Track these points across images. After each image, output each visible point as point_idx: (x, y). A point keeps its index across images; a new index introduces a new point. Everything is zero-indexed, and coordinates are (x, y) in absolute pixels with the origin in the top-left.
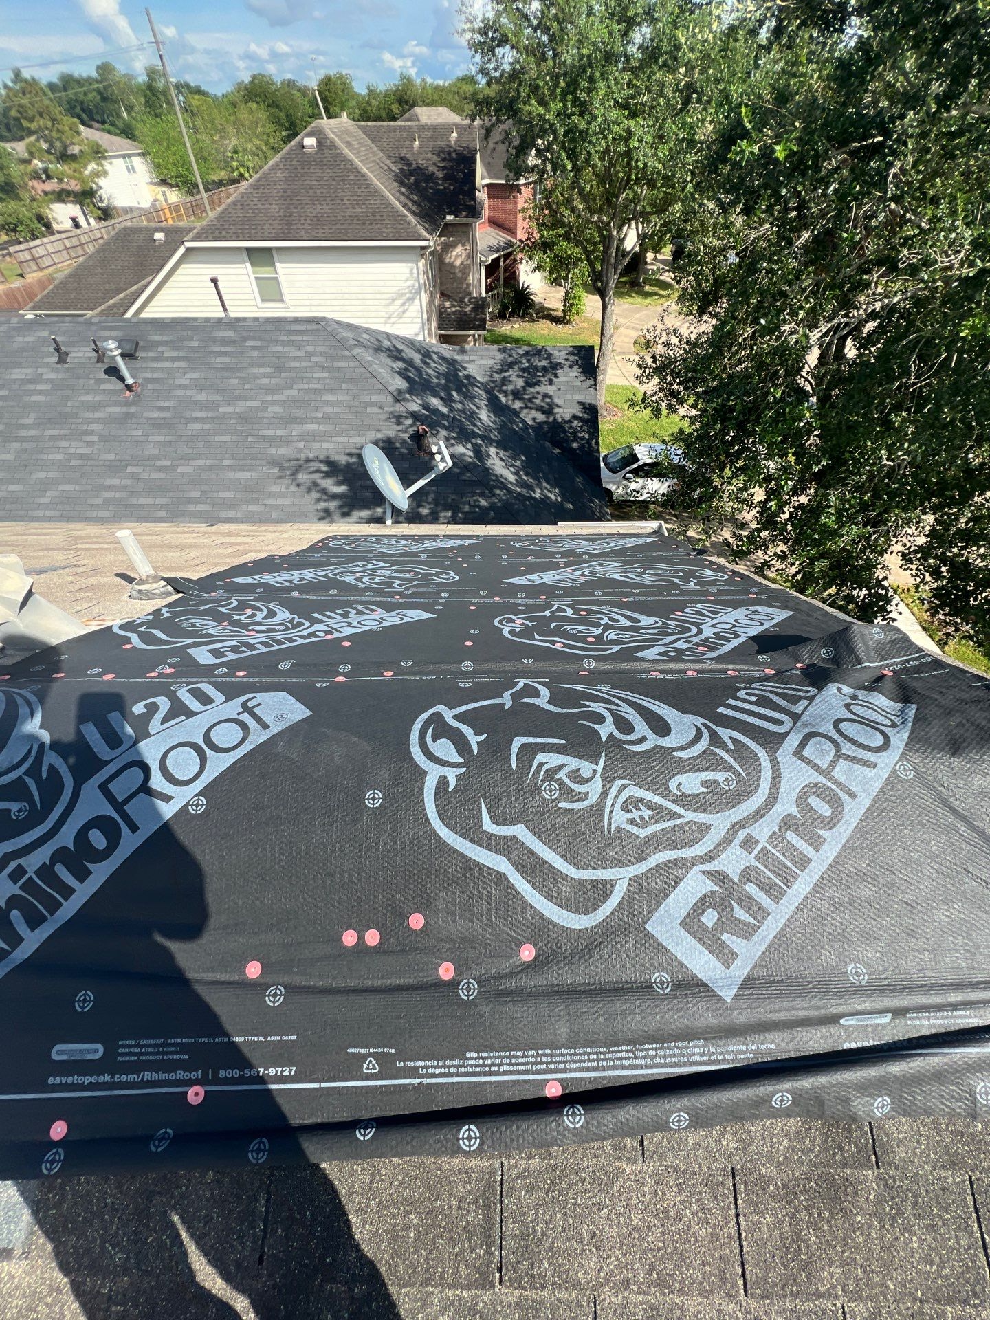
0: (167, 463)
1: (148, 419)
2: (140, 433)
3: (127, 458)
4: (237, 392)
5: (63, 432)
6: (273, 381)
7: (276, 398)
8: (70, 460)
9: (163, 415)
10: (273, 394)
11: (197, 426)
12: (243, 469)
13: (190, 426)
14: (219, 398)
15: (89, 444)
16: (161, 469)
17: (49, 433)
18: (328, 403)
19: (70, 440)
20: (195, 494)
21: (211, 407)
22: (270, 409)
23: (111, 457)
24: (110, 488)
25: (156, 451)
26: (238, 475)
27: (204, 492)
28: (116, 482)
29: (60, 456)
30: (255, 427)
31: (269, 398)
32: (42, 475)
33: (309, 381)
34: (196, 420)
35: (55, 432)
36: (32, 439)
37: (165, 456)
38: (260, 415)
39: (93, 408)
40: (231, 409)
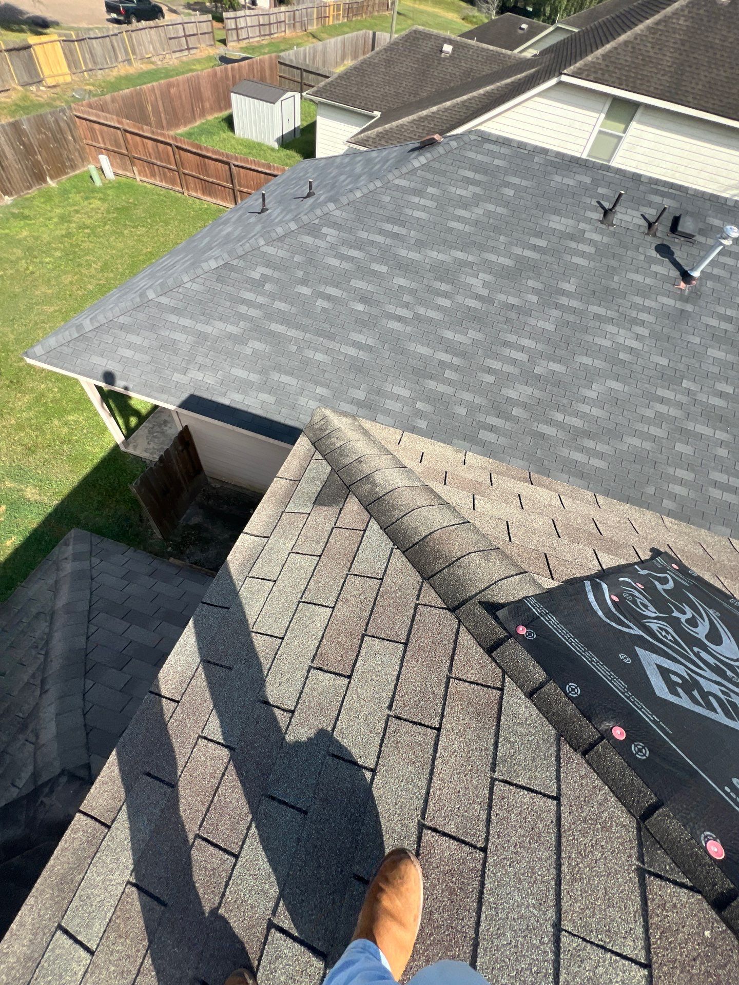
0: (727, 389)
1: (708, 326)
8: (618, 351)
15: (638, 337)
16: (722, 395)
24: (662, 400)
28: (669, 395)
37: (726, 379)
39: (644, 292)
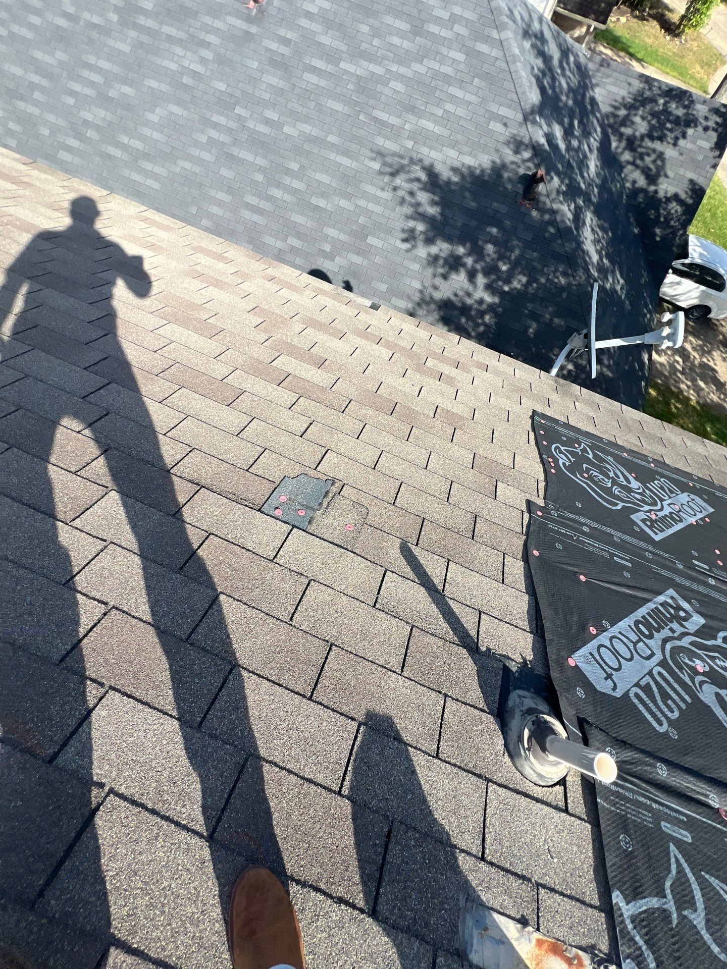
0: (274, 116)
1: (267, 50)
2: (255, 65)
3: (238, 93)
4: (364, 46)
5: (181, 35)
6: (406, 44)
7: (403, 70)
8: (182, 74)
9: (283, 50)
10: (400, 63)
11: (313, 79)
12: (346, 153)
13: (308, 76)
14: (343, 48)
15: (203, 61)
16: (268, 122)
17: (167, 29)
18: (453, 99)
19: (185, 48)
20: (295, 166)
21: (333, 57)
22: (392, 84)
23: (222, 87)
24: (216, 126)
25: (267, 96)
26: (340, 159)
27: (302, 167)
28: (222, 120)
29: (173, 66)
30: (371, 102)
31: (394, 68)
32: (153, 84)
33: (443, 60)
34: (314, 70)
35: (172, 31)
36: (149, 31)
37: (274, 106)
38: (379, 88)
40: (351, 68)
